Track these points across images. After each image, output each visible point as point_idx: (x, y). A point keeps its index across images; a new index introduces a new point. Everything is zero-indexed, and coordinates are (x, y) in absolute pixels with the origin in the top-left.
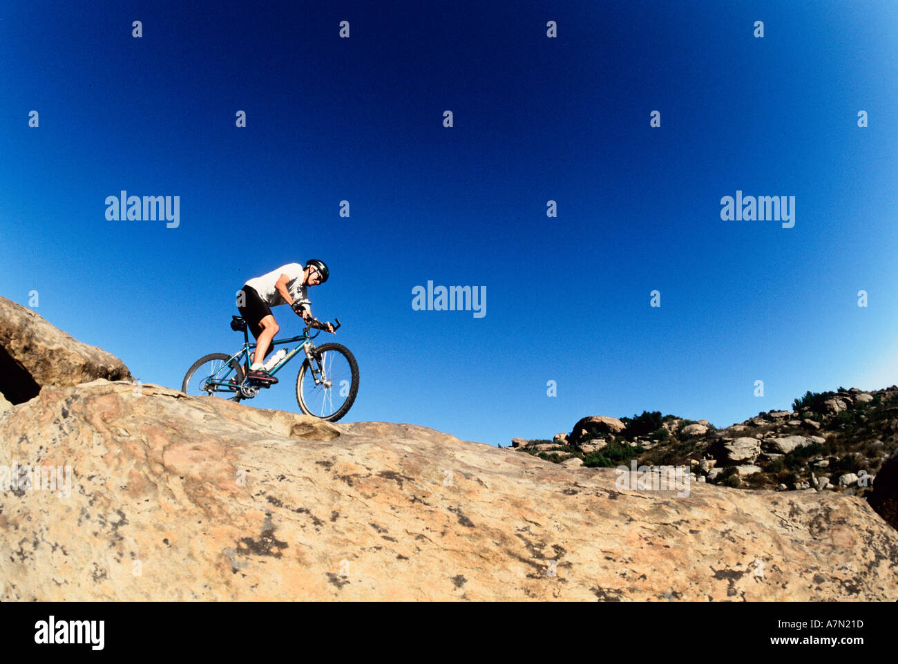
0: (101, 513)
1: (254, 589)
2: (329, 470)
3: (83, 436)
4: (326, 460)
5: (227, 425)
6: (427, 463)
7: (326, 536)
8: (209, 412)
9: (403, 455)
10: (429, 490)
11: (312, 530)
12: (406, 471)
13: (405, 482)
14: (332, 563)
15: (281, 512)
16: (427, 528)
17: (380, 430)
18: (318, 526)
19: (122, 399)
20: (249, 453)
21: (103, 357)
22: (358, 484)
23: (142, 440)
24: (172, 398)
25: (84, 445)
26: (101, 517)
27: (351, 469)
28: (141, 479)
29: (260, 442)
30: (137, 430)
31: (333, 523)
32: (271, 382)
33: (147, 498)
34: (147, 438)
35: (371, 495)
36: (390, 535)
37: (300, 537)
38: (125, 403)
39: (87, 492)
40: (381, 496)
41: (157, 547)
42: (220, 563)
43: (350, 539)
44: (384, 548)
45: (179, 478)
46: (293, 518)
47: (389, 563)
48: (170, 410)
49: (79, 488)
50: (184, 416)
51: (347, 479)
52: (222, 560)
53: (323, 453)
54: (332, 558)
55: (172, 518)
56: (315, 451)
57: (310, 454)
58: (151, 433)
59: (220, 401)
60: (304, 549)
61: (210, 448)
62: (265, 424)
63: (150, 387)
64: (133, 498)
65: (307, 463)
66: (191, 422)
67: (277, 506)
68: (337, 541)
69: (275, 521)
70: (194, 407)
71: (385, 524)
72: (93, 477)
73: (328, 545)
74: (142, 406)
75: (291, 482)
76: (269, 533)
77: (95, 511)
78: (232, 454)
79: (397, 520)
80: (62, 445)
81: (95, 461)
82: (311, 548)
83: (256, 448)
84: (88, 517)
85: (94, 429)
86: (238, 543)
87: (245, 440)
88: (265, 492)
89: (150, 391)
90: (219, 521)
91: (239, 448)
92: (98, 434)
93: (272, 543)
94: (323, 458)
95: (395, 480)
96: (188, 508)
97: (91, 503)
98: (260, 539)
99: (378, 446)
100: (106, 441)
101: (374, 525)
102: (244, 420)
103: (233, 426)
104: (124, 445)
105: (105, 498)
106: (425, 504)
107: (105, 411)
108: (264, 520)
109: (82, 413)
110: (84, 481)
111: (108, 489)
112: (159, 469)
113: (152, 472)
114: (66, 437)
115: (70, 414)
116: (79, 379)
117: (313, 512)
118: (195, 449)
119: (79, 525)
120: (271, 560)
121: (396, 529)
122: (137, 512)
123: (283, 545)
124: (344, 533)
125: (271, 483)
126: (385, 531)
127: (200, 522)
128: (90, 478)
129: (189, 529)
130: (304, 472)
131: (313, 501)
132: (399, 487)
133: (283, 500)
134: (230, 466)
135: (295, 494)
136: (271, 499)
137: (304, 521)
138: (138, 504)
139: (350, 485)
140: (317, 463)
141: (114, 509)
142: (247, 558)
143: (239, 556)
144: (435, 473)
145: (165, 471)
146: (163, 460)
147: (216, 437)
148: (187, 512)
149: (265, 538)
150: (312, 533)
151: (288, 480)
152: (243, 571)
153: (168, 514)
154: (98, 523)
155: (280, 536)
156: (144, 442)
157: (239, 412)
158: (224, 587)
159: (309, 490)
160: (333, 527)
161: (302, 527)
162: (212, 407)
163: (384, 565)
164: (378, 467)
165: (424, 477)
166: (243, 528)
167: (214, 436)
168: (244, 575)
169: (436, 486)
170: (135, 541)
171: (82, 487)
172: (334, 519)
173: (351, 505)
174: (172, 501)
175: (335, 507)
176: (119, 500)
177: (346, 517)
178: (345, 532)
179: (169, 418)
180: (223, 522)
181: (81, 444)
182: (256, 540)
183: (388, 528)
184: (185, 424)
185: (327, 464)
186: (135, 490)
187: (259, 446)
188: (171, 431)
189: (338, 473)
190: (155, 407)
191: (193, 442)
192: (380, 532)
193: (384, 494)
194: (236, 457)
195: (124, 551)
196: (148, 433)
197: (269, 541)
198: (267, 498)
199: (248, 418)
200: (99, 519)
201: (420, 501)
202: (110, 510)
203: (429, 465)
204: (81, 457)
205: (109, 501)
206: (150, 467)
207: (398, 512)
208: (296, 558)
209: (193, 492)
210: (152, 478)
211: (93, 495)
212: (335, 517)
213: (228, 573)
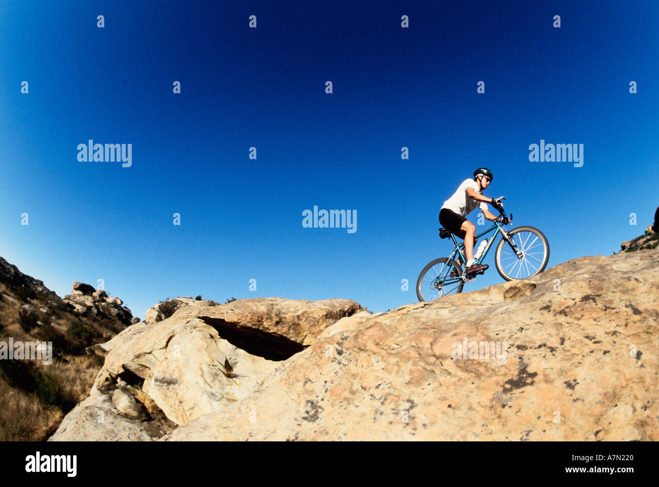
0: (393, 407)
1: (519, 414)
2: (550, 311)
3: (361, 361)
4: (545, 305)
5: (467, 310)
6: (604, 280)
7: (560, 357)
8: (449, 307)
9: (588, 281)
10: (612, 298)
11: (550, 357)
12: (595, 291)
13: (597, 298)
14: (566, 374)
15: (528, 352)
16: (617, 325)
17: (559, 271)
18: (554, 352)
19: (386, 325)
20: (493, 322)
21: (338, 304)
22: (571, 313)
23: (412, 346)
24: (421, 309)
25: (365, 366)
26: (393, 409)
27: (564, 304)
28: (420, 371)
29: (496, 312)
30: (406, 340)
31: (562, 346)
32: (484, 269)
33: (428, 383)
34: (416, 343)
35: (580, 317)
36: (597, 339)
37: (544, 364)
38: (390, 326)
39: (378, 397)
40: (587, 315)
41: (443, 413)
42: (493, 405)
43: (574, 352)
44: (595, 350)
45: (450, 359)
46: (537, 353)
47: (600, 359)
48: (424, 317)
49: (370, 397)
50: (435, 317)
51: (563, 312)
52: (494, 403)
53: (542, 301)
54: (566, 370)
55: (452, 388)
56: (536, 302)
57: (534, 306)
58: (417, 338)
59: (452, 296)
60: (548, 371)
61: (465, 331)
62: (486, 299)
63: (403, 308)
64: (417, 387)
65: (534, 312)
66: (442, 319)
67: (525, 350)
68: (567, 357)
69: (526, 361)
70: (439, 308)
71: (593, 333)
72: (379, 385)
73: (562, 363)
74: (403, 323)
75: (528, 330)
76: (523, 370)
77: (388, 408)
78: (482, 328)
79: (599, 327)
80: (344, 374)
81: (377, 374)
82: (552, 369)
83: (496, 317)
84: (382, 414)
85: (371, 353)
86: (503, 386)
87: (485, 314)
88: (514, 344)
89: (405, 311)
90: (487, 377)
91: (484, 322)
92: (374, 356)
93: (526, 376)
94: (543, 304)
95: (591, 300)
96: (463, 377)
97: (383, 403)
98: (518, 377)
99: (572, 281)
100: (383, 357)
101: (587, 337)
102: (472, 302)
103: (471, 309)
104: (399, 354)
105: (394, 395)
106: (613, 309)
107: (376, 338)
108: (518, 363)
109: (355, 347)
110: (372, 391)
111: (395, 389)
112: (432, 359)
113: (428, 363)
114: (347, 367)
115: (344, 350)
116: (325, 325)
117: (548, 344)
118: (455, 335)
119: (374, 422)
120: (527, 389)
121: (600, 334)
122: (422, 395)
123: (534, 375)
124: (570, 351)
125: (516, 336)
126: (594, 338)
127: (473, 383)
128: (377, 387)
129: (466, 391)
130: (534, 319)
131: (546, 336)
132: (595, 303)
133: (527, 344)
134: (484, 337)
135: (534, 337)
136: (519, 347)
137: (544, 352)
138: (423, 389)
139: (566, 316)
140: (541, 309)
141: (403, 401)
142: (511, 394)
143: (506, 395)
144: (611, 285)
145: (437, 359)
146: (434, 352)
147: (465, 321)
148: (463, 380)
149: (521, 375)
150: (551, 358)
151: (526, 329)
152: (510, 404)
153: (448, 387)
154: (392, 415)
155: (530, 370)
156: (414, 346)
157: (467, 299)
158: (497, 420)
159: (542, 330)
160: (563, 349)
161: (544, 357)
162: (449, 303)
163: (597, 362)
164: (578, 296)
165: (606, 290)
166: (505, 375)
167: (464, 321)
168: (510, 407)
169: (615, 293)
170: (425, 415)
171: (372, 395)
172: (562, 343)
173: (570, 329)
174: (449, 377)
175: (561, 335)
176: (407, 393)
177: (569, 339)
178: (571, 349)
179: (426, 323)
180: (490, 376)
181: (362, 367)
182: (515, 379)
183: (595, 335)
184: (439, 322)
185: (547, 308)
186: (417, 381)
187: (497, 315)
188: (432, 331)
189: (557, 310)
190: (413, 319)
191: (450, 331)
192: (591, 340)
193: (588, 313)
194: (486, 328)
195: (417, 426)
196: (415, 339)
197: (525, 375)
198: (516, 348)
199: (474, 300)
200: (393, 411)
201: (609, 308)
202: (400, 402)
203: (606, 281)
204: (365, 376)
205: (398, 396)
206: (425, 361)
207: (599, 322)
208: (544, 380)
209: (463, 365)
210: (429, 368)
211: (383, 398)
212: (562, 341)
213: (499, 409)
